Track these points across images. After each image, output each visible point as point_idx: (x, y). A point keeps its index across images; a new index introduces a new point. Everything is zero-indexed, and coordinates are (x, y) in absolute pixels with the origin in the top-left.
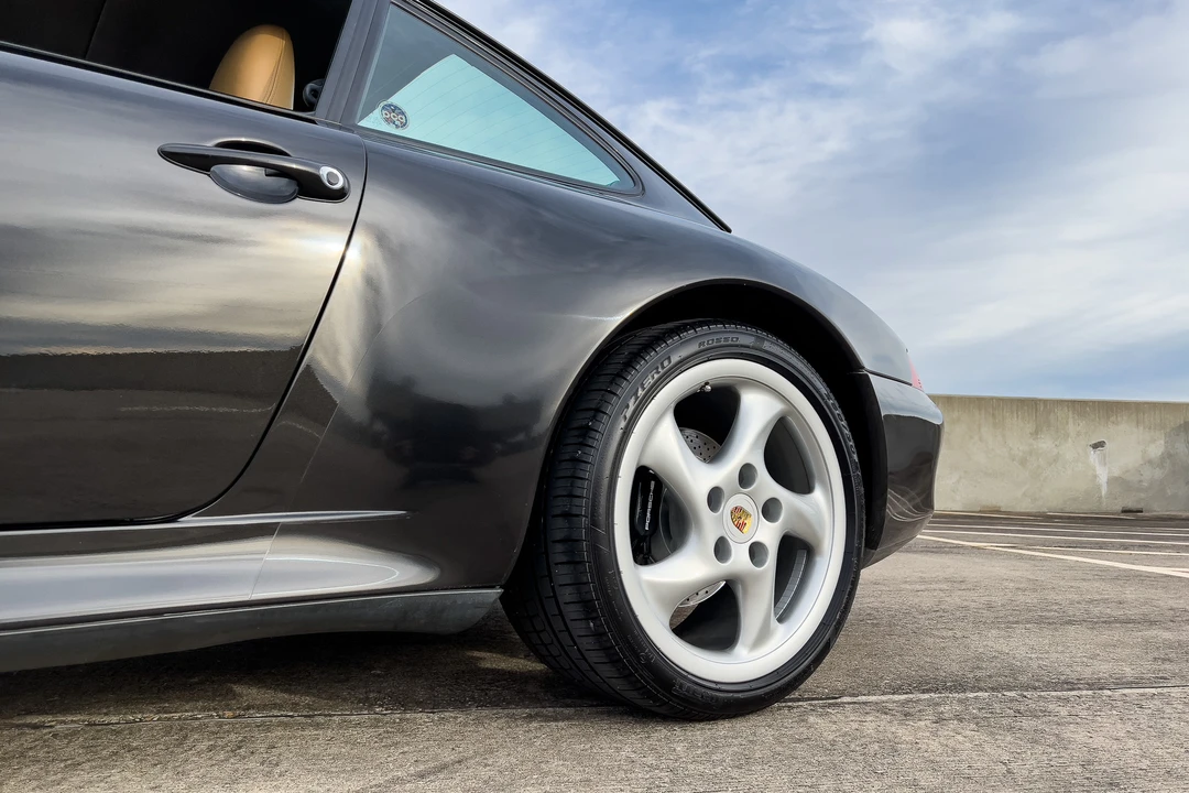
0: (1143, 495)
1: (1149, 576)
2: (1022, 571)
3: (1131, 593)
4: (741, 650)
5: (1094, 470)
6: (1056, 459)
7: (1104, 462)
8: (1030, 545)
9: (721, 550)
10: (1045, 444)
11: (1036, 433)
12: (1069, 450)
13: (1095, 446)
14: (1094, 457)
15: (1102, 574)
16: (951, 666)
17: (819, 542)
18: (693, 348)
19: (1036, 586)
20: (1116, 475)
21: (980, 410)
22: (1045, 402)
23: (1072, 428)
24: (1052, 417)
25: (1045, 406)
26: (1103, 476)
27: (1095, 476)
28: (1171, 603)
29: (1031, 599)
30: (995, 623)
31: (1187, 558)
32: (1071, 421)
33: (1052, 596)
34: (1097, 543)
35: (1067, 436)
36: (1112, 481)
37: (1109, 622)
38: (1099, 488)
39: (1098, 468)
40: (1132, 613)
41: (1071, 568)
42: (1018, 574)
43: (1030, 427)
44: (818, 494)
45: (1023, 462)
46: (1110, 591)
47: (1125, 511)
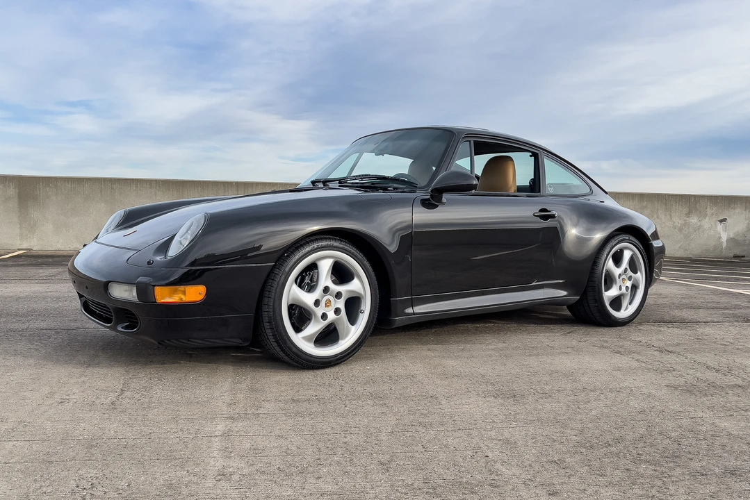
0: (745, 248)
1: (732, 293)
2: (683, 291)
3: (723, 299)
4: (622, 311)
5: (719, 234)
6: (699, 227)
7: (725, 229)
8: (685, 278)
9: (620, 289)
10: (694, 220)
11: (689, 214)
12: (706, 223)
13: (721, 221)
14: (720, 227)
15: (715, 292)
16: (667, 317)
17: (639, 286)
18: (617, 241)
19: (689, 297)
20: (731, 237)
21: (658, 201)
22: (695, 196)
23: (709, 211)
24: (698, 205)
25: (695, 199)
26: (724, 238)
27: (720, 238)
28: (737, 303)
29: (687, 301)
30: (677, 308)
31: (749, 285)
32: (709, 207)
33: (694, 300)
34: (715, 277)
35: (706, 215)
36: (730, 240)
37: (713, 308)
38: (722, 243)
39: (722, 233)
40: (721, 306)
41: (702, 290)
42: (681, 292)
43: (685, 211)
44: (639, 273)
45: (680, 230)
46: (716, 298)
47: (735, 257)
